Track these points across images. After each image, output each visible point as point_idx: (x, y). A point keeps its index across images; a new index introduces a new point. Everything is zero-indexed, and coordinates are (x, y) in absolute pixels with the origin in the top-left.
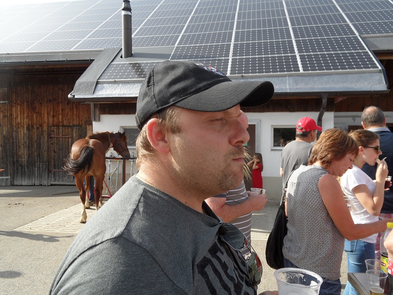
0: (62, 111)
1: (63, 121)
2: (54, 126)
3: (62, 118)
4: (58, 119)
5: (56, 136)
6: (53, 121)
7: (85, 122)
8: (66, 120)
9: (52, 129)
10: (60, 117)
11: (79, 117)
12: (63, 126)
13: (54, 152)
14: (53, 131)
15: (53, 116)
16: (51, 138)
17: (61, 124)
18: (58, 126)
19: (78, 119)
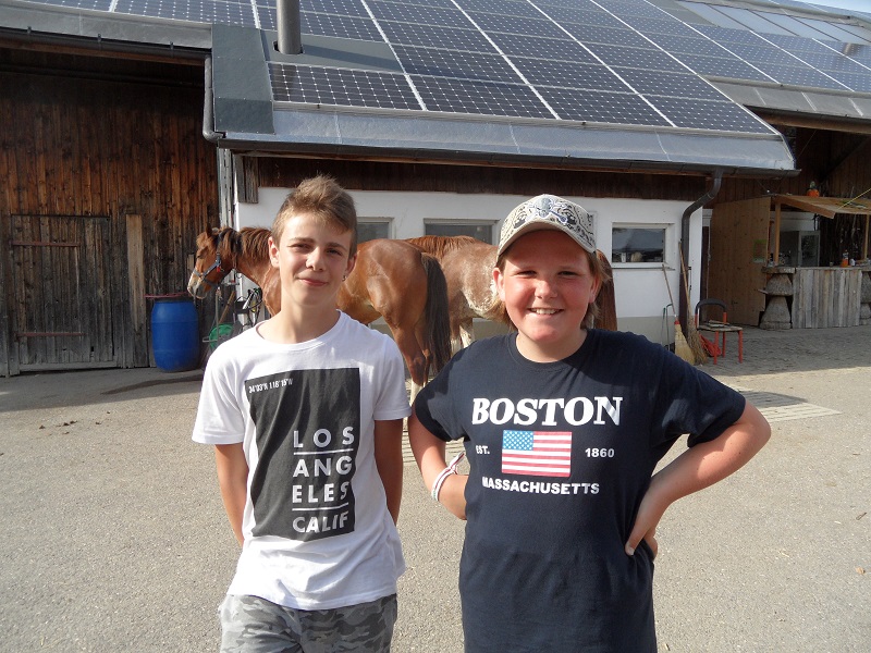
0: (47, 174)
1: (50, 203)
2: (22, 215)
3: (49, 195)
4: (36, 196)
5: (30, 242)
6: (20, 202)
7: (121, 209)
8: (60, 199)
9: (17, 224)
10: (42, 190)
11: (100, 194)
12: (51, 215)
13: (27, 285)
14: (20, 229)
15: (19, 189)
16: (14, 247)
17: (46, 211)
18: (35, 216)
19: (97, 199)
